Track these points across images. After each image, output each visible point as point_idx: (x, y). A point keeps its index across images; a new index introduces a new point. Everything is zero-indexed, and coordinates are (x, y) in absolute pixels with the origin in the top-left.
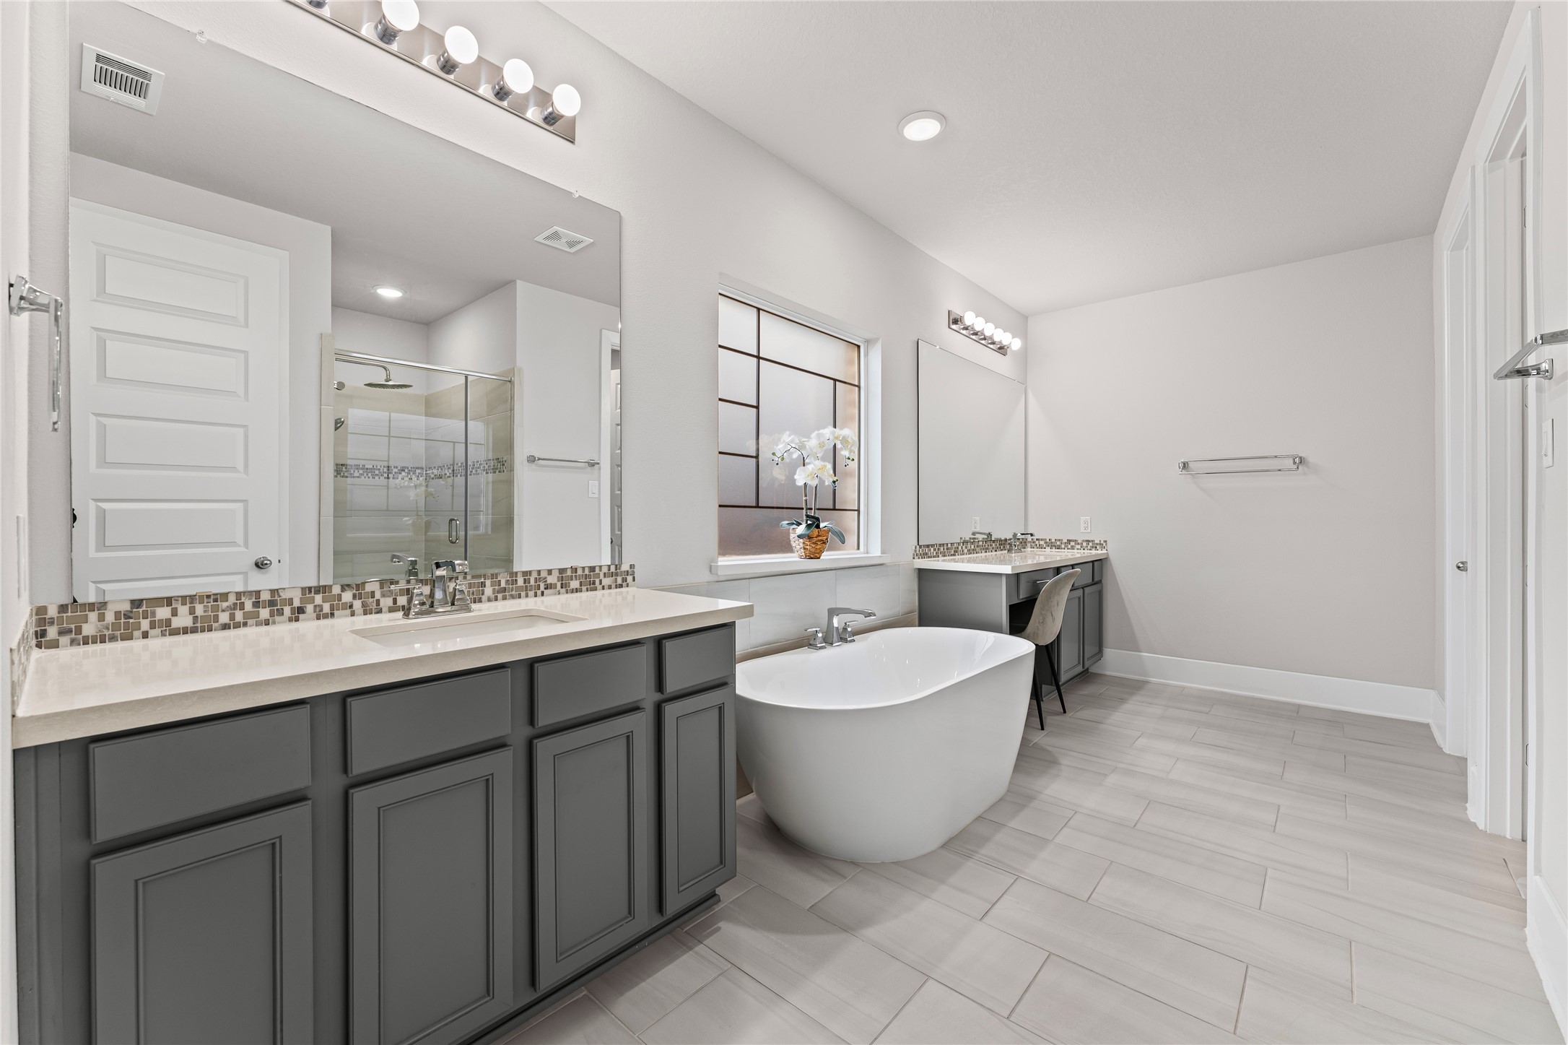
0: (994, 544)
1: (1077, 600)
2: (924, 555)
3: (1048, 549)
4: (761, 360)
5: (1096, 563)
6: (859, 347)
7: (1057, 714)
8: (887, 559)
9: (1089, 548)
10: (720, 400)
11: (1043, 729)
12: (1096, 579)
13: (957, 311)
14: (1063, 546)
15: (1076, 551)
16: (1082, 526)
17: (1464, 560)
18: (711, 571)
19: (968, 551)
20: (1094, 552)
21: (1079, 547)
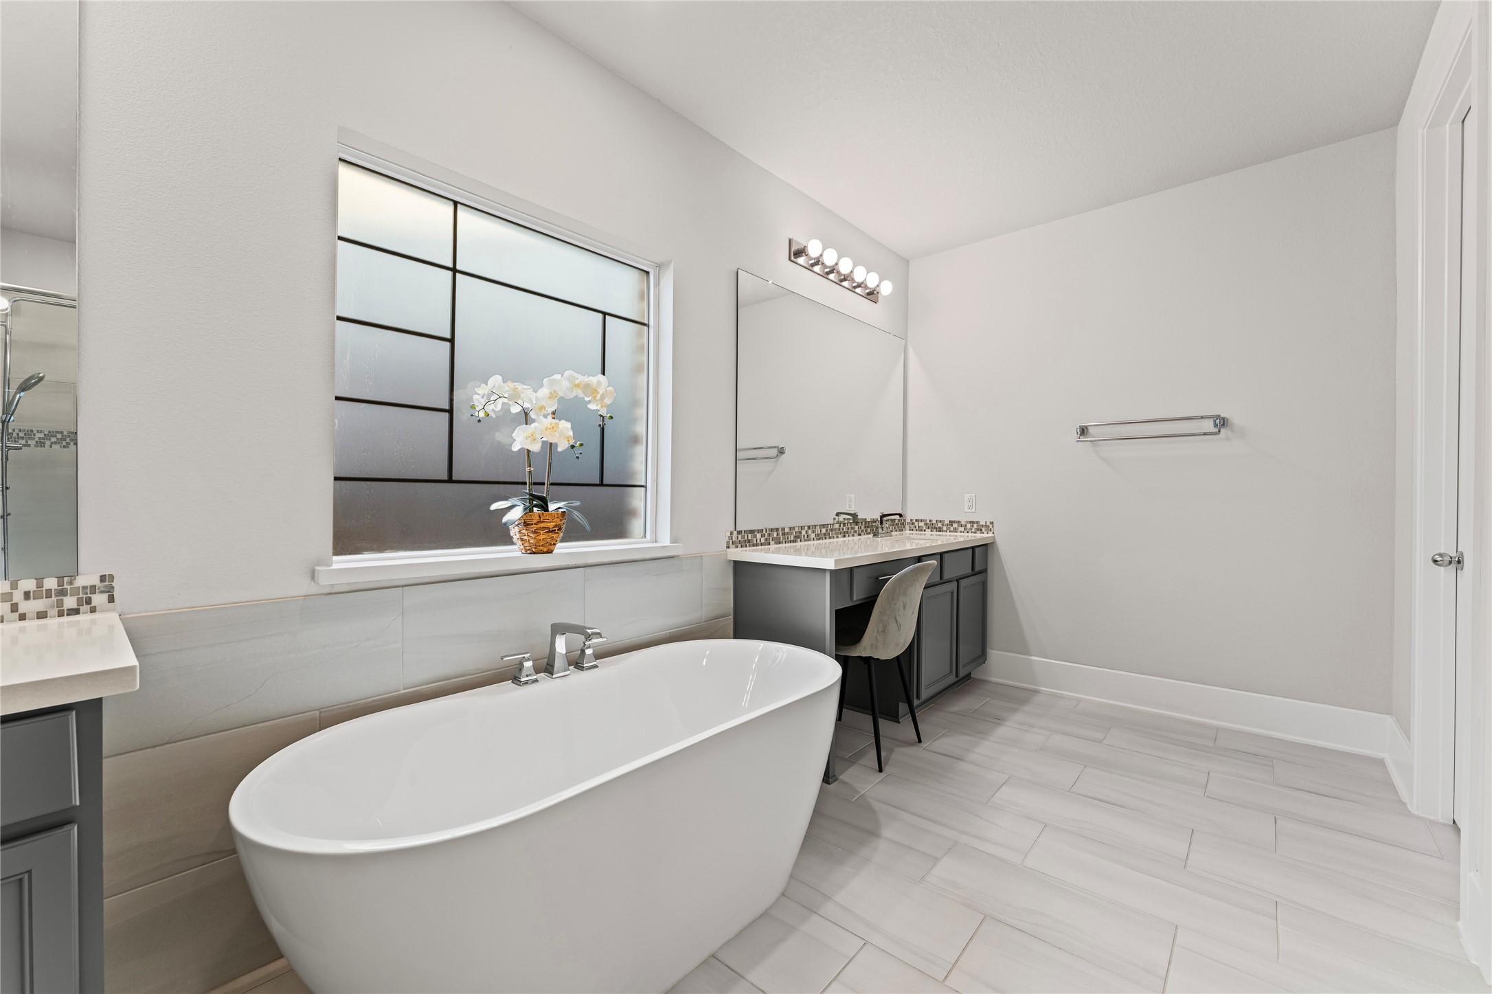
0: (856, 527)
1: (949, 595)
2: (746, 543)
3: (928, 532)
4: (457, 274)
5: (977, 549)
6: (647, 273)
7: (909, 744)
8: (678, 550)
9: (973, 530)
10: (339, 318)
11: (881, 770)
12: (977, 568)
13: (800, 241)
14: (945, 528)
15: (958, 534)
16: (966, 504)
17: (1442, 552)
18: (313, 577)
19: (817, 535)
20: (979, 535)
21: (962, 529)
